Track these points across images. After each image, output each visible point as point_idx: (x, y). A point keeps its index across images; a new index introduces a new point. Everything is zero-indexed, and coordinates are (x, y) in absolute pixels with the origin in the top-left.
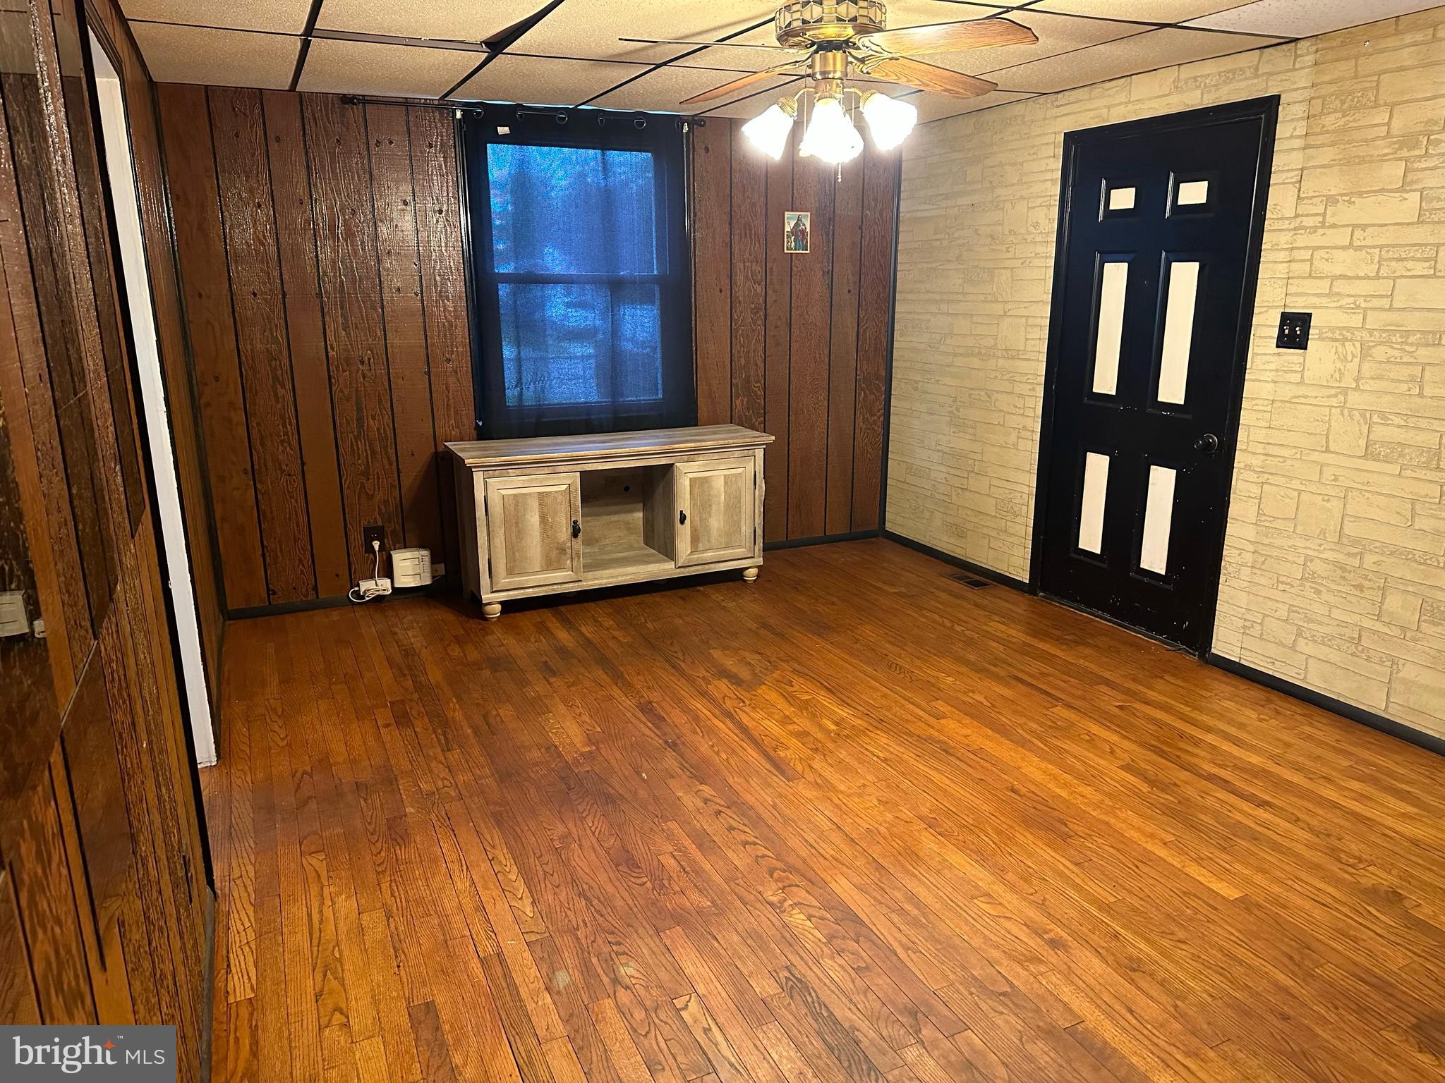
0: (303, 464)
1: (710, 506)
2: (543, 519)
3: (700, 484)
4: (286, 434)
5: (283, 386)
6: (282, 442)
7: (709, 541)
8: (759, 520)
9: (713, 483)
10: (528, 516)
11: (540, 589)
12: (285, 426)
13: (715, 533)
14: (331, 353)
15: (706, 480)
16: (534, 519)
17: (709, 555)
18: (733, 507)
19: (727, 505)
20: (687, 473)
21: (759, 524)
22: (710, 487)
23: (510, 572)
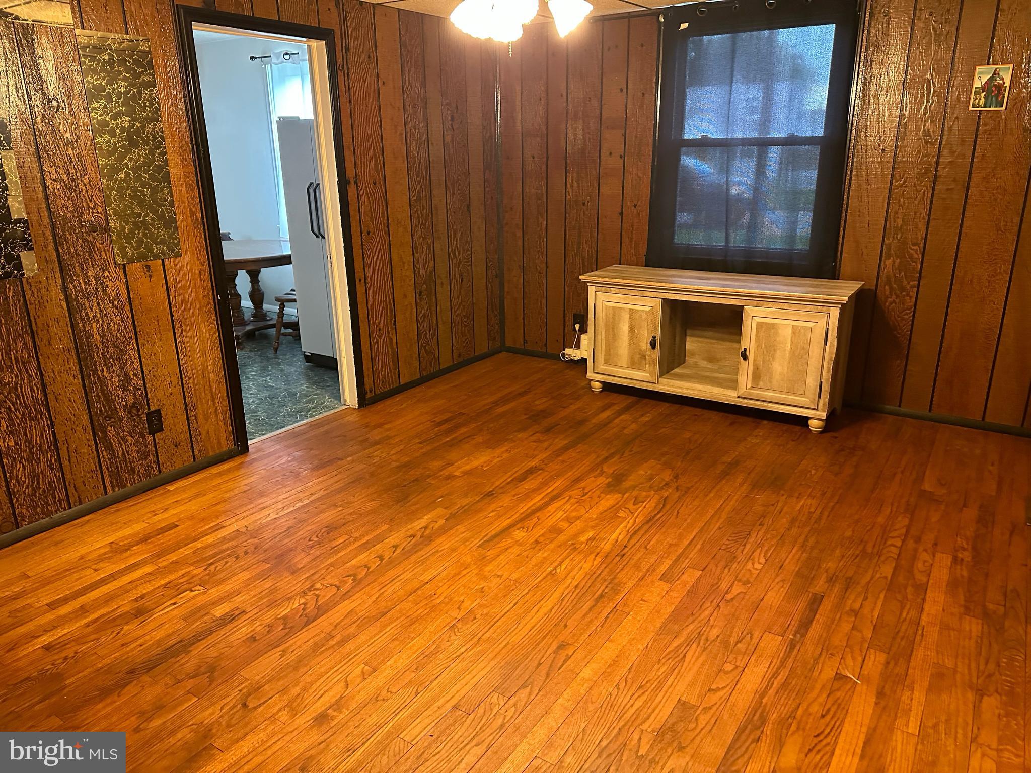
0: (547, 267)
1: (775, 350)
2: (631, 329)
3: (766, 329)
4: (540, 247)
5: (542, 217)
6: (538, 251)
7: (770, 382)
8: (827, 376)
9: (780, 331)
10: (621, 325)
11: (625, 380)
12: (540, 243)
13: (777, 377)
14: (568, 197)
15: (773, 326)
16: (625, 327)
17: (769, 394)
18: (800, 355)
19: (793, 353)
20: (753, 316)
21: (827, 380)
22: (777, 333)
23: (607, 363)
